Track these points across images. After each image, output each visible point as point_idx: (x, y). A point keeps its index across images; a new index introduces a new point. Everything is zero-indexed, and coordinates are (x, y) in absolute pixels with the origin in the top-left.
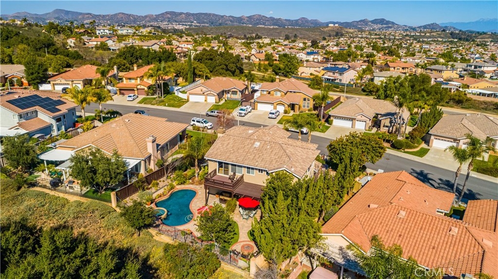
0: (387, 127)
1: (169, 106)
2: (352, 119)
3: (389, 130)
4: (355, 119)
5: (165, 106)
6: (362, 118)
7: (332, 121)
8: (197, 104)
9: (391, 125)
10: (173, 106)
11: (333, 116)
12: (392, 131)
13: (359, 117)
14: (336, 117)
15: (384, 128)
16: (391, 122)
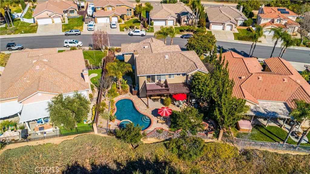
0: (185, 21)
1: (26, 32)
2: (165, 20)
3: (186, 23)
4: (167, 20)
5: (22, 33)
6: (171, 19)
7: (153, 23)
8: (47, 26)
9: (188, 20)
10: (30, 32)
11: (153, 20)
12: (188, 23)
13: (170, 18)
14: (155, 20)
15: (184, 22)
16: (188, 18)
